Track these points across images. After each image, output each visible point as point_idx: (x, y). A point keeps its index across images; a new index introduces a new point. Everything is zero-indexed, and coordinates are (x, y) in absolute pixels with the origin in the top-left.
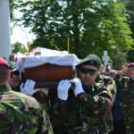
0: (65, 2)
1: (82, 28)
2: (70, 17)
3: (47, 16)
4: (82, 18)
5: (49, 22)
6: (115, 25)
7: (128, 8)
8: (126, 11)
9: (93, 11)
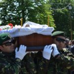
0: (18, 3)
1: (27, 18)
2: (20, 12)
3: (7, 11)
4: (27, 12)
5: (9, 14)
6: (45, 16)
7: (52, 7)
8: (51, 8)
9: (33, 8)
